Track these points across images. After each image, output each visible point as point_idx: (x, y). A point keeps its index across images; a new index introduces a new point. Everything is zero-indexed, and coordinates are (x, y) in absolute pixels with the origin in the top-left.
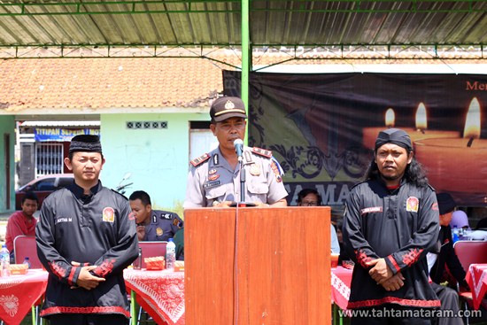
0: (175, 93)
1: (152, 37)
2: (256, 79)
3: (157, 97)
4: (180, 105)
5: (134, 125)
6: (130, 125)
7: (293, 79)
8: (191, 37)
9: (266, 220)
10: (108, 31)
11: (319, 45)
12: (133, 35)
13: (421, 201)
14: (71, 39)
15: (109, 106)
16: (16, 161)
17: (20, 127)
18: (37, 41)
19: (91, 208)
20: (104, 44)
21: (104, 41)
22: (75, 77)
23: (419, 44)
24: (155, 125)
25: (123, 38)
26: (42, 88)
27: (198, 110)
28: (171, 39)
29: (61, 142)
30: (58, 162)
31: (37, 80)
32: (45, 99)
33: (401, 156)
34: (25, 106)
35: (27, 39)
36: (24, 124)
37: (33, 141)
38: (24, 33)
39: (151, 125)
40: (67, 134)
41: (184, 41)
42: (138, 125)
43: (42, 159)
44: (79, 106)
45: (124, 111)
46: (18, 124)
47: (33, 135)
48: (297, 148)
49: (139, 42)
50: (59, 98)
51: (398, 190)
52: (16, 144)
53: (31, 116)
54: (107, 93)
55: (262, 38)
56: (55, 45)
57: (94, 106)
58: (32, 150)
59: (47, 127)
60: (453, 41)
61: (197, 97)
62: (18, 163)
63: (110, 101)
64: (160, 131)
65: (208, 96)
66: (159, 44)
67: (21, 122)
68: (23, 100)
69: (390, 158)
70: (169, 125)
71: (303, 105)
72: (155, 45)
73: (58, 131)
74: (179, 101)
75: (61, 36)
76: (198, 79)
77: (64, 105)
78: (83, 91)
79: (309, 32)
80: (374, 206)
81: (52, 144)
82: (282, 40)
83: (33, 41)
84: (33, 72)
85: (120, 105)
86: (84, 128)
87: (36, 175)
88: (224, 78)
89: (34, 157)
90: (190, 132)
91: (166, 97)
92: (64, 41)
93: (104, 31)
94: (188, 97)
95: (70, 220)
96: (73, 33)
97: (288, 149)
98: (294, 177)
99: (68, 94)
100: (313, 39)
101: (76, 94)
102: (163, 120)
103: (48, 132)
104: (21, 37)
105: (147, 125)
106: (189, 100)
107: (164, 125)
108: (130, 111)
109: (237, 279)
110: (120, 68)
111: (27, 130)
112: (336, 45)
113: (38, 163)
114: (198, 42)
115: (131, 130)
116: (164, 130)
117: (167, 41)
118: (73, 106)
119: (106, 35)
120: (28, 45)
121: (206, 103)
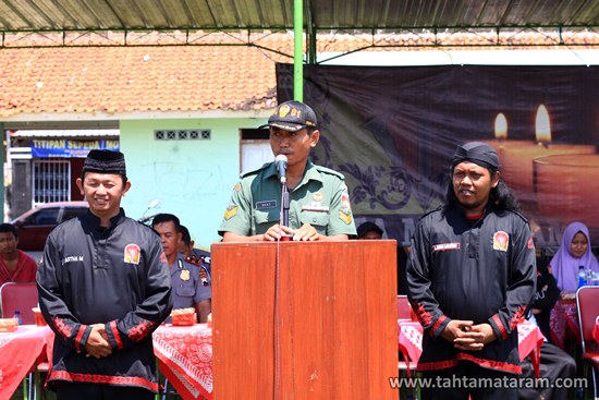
0: (220, 91)
1: (183, 19)
2: (320, 74)
3: (196, 97)
4: (227, 107)
5: (166, 135)
6: (159, 135)
7: (370, 74)
8: (234, 19)
9: (315, 256)
10: (124, 11)
11: (405, 28)
12: (157, 17)
13: (512, 237)
14: (75, 22)
15: (131, 108)
16: (6, 185)
17: (12, 138)
18: (31, 25)
19: (109, 245)
20: (120, 29)
21: (119, 25)
22: (85, 69)
23: (538, 25)
24: (194, 135)
25: (143, 20)
26: (40, 85)
27: (251, 114)
28: (208, 21)
29: (67, 159)
30: (63, 185)
31: (33, 74)
32: (44, 99)
33: (482, 178)
34: (18, 110)
35: (18, 23)
36: (17, 134)
37: (30, 156)
38: (13, 15)
39: (189, 135)
40: (75, 147)
41: (226, 24)
42: (171, 135)
43: (42, 181)
44: (90, 110)
45: (151, 116)
46: (9, 134)
47: (29, 149)
48: (376, 168)
49: (166, 24)
50: (64, 99)
51: (482, 222)
52: (6, 161)
53: (25, 123)
54: (128, 92)
55: (329, 19)
56: (54, 30)
57: (111, 109)
58: (28, 170)
59: (48, 139)
60: (583, 21)
61: (250, 96)
62: (8, 188)
63: (133, 103)
64: (200, 143)
65: (265, 95)
66: (192, 28)
67: (13, 131)
68: (15, 102)
69: (467, 180)
70: (212, 135)
71: (383, 110)
72: (187, 29)
73: (63, 144)
74: (226, 102)
75: (62, 18)
76: (252, 71)
77: (70, 108)
78: (96, 90)
79: (390, 11)
80: (449, 242)
81: (54, 162)
82: (356, 22)
83: (25, 25)
84: (28, 64)
85: (145, 108)
86: (99, 139)
87: (34, 203)
88: (278, 74)
89: (30, 178)
90: (241, 144)
91: (209, 97)
92: (67, 25)
93: (119, 12)
94: (238, 96)
95: (81, 259)
96: (78, 14)
97: (363, 169)
98: (373, 207)
99: (75, 93)
100: (396, 20)
101: (87, 93)
102: (205, 128)
103: (50, 145)
104: (8, 20)
105: (183, 135)
106: (239, 101)
107: (206, 134)
108: (160, 116)
109: (278, 332)
110: (146, 58)
111: (21, 142)
112: (427, 28)
113: (36, 188)
114: (244, 25)
115: (160, 142)
116: (206, 141)
117: (202, 23)
118: (82, 109)
119: (122, 17)
120: (19, 30)
121: (263, 105)
